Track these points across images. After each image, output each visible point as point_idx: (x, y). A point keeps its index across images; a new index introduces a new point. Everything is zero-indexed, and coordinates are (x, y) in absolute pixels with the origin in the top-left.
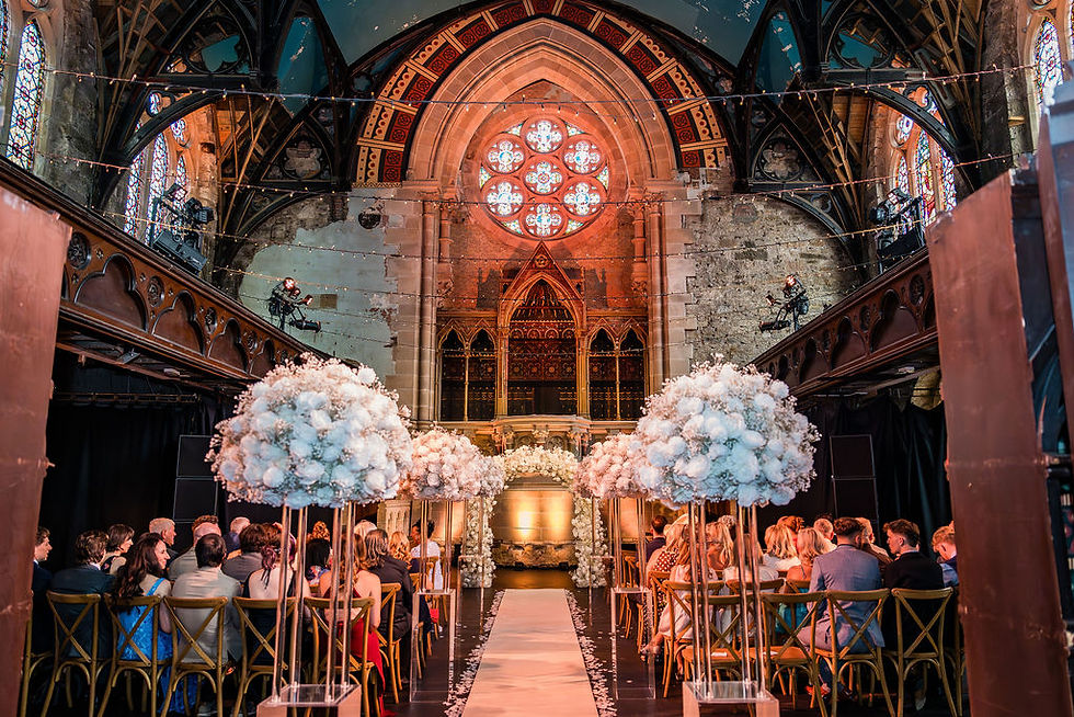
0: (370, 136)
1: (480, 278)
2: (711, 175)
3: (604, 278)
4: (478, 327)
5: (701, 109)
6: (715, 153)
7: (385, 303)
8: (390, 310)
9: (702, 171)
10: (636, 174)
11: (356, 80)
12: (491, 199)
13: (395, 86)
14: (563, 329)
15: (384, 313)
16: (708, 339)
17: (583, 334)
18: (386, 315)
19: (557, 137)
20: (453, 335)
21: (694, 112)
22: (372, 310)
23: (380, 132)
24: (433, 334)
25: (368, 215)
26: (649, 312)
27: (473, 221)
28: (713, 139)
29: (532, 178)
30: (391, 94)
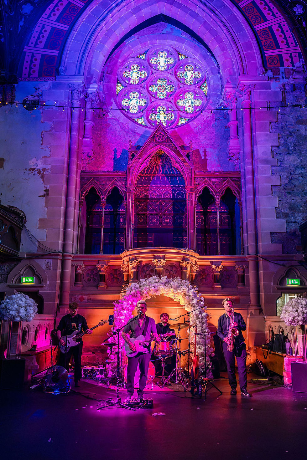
0: (33, 45)
1: (115, 155)
2: (289, 72)
3: (205, 155)
4: (112, 185)
5: (280, 26)
6: (291, 57)
7: (40, 165)
8: (44, 170)
9: (282, 69)
10: (231, 75)
11: (24, 6)
12: (124, 103)
13: (53, 10)
14: (175, 191)
15: (39, 172)
16: (289, 193)
17: (192, 190)
18: (41, 173)
19: (171, 61)
20: (93, 190)
21: (275, 28)
22: (31, 169)
23: (41, 42)
24: (78, 189)
25: (30, 101)
26: (242, 174)
27: (110, 116)
28: (289, 47)
29: (154, 89)
30: (50, 16)
